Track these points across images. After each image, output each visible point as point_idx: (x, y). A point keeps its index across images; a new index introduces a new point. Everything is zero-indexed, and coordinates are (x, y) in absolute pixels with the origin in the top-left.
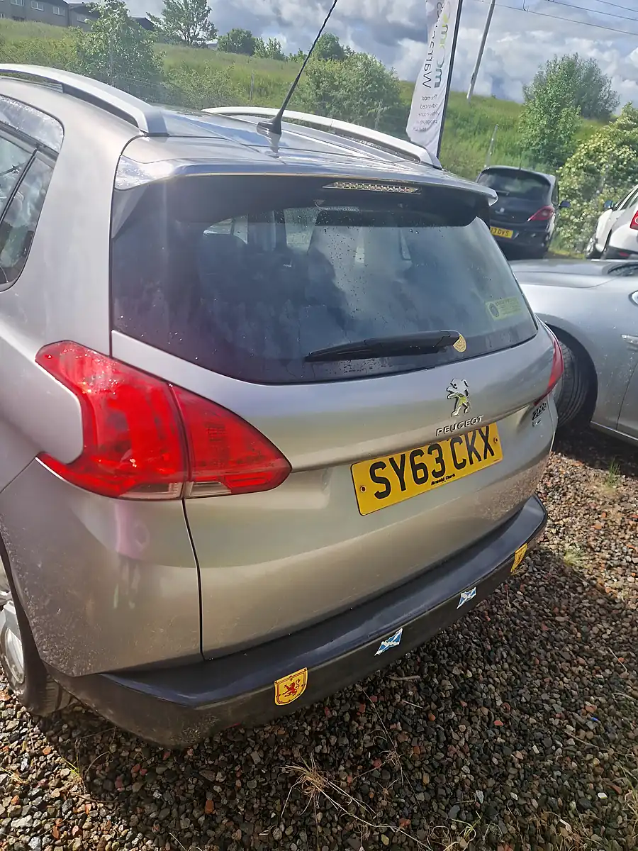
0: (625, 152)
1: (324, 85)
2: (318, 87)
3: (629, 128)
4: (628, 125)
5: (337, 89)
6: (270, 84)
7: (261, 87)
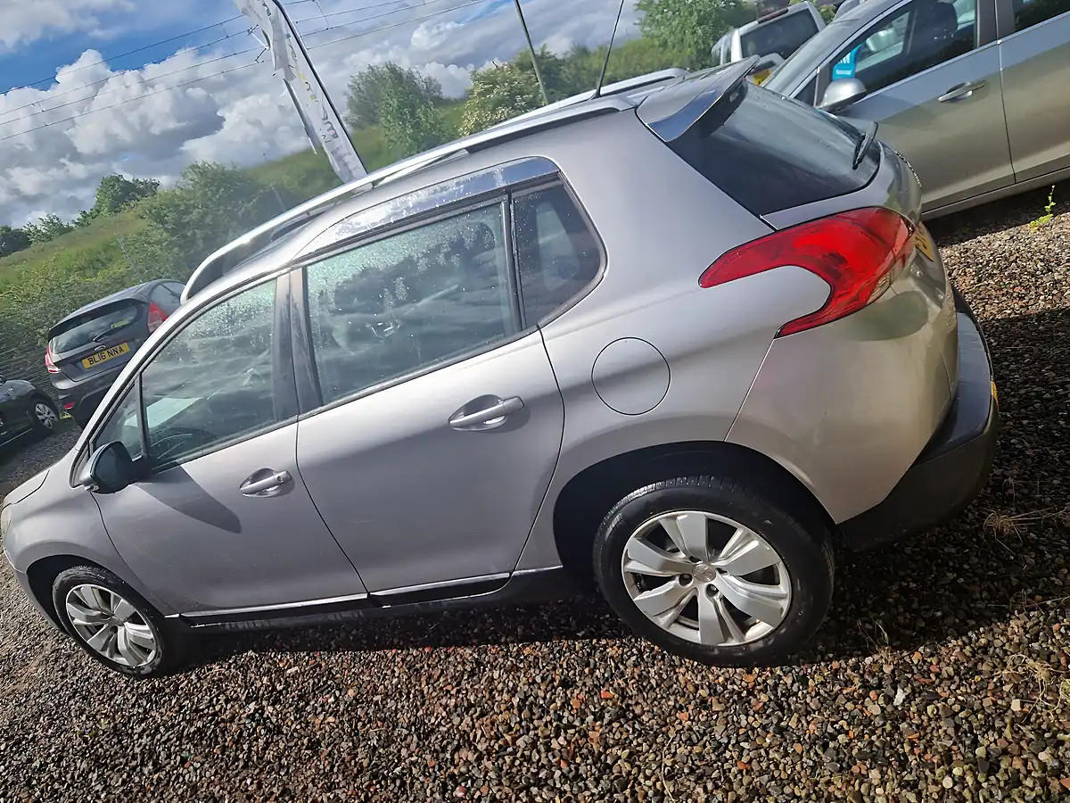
0: (503, 112)
1: (171, 217)
2: (163, 222)
3: (489, 91)
4: (486, 90)
5: (187, 212)
6: (99, 253)
7: (91, 262)
